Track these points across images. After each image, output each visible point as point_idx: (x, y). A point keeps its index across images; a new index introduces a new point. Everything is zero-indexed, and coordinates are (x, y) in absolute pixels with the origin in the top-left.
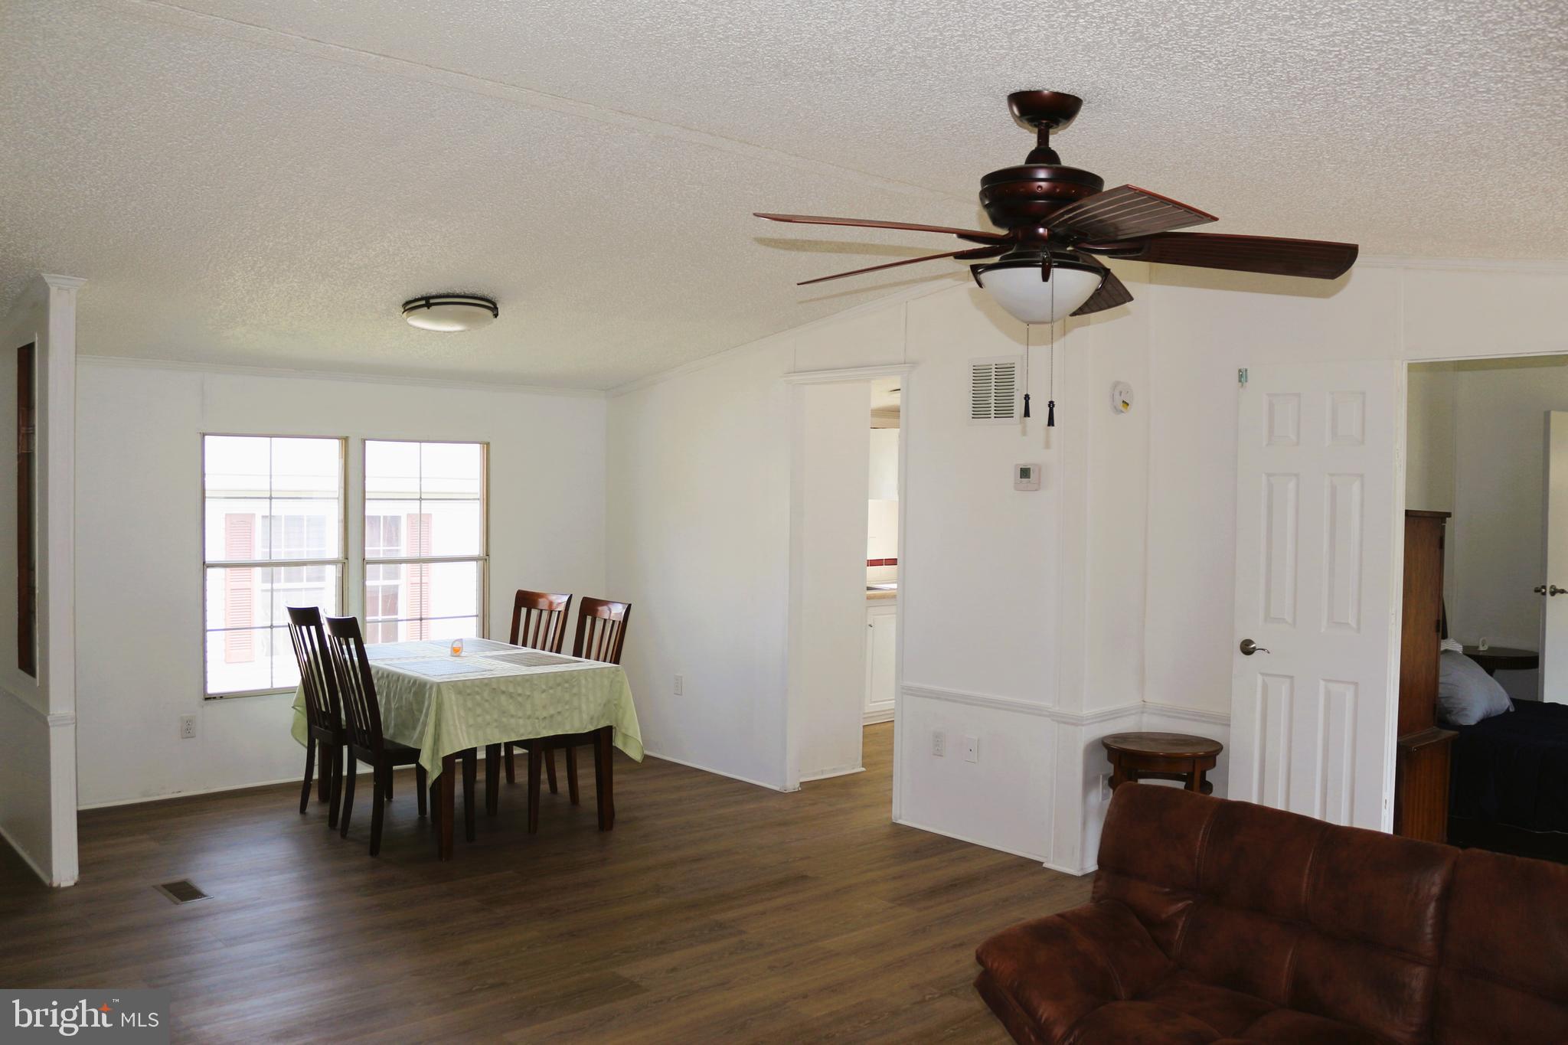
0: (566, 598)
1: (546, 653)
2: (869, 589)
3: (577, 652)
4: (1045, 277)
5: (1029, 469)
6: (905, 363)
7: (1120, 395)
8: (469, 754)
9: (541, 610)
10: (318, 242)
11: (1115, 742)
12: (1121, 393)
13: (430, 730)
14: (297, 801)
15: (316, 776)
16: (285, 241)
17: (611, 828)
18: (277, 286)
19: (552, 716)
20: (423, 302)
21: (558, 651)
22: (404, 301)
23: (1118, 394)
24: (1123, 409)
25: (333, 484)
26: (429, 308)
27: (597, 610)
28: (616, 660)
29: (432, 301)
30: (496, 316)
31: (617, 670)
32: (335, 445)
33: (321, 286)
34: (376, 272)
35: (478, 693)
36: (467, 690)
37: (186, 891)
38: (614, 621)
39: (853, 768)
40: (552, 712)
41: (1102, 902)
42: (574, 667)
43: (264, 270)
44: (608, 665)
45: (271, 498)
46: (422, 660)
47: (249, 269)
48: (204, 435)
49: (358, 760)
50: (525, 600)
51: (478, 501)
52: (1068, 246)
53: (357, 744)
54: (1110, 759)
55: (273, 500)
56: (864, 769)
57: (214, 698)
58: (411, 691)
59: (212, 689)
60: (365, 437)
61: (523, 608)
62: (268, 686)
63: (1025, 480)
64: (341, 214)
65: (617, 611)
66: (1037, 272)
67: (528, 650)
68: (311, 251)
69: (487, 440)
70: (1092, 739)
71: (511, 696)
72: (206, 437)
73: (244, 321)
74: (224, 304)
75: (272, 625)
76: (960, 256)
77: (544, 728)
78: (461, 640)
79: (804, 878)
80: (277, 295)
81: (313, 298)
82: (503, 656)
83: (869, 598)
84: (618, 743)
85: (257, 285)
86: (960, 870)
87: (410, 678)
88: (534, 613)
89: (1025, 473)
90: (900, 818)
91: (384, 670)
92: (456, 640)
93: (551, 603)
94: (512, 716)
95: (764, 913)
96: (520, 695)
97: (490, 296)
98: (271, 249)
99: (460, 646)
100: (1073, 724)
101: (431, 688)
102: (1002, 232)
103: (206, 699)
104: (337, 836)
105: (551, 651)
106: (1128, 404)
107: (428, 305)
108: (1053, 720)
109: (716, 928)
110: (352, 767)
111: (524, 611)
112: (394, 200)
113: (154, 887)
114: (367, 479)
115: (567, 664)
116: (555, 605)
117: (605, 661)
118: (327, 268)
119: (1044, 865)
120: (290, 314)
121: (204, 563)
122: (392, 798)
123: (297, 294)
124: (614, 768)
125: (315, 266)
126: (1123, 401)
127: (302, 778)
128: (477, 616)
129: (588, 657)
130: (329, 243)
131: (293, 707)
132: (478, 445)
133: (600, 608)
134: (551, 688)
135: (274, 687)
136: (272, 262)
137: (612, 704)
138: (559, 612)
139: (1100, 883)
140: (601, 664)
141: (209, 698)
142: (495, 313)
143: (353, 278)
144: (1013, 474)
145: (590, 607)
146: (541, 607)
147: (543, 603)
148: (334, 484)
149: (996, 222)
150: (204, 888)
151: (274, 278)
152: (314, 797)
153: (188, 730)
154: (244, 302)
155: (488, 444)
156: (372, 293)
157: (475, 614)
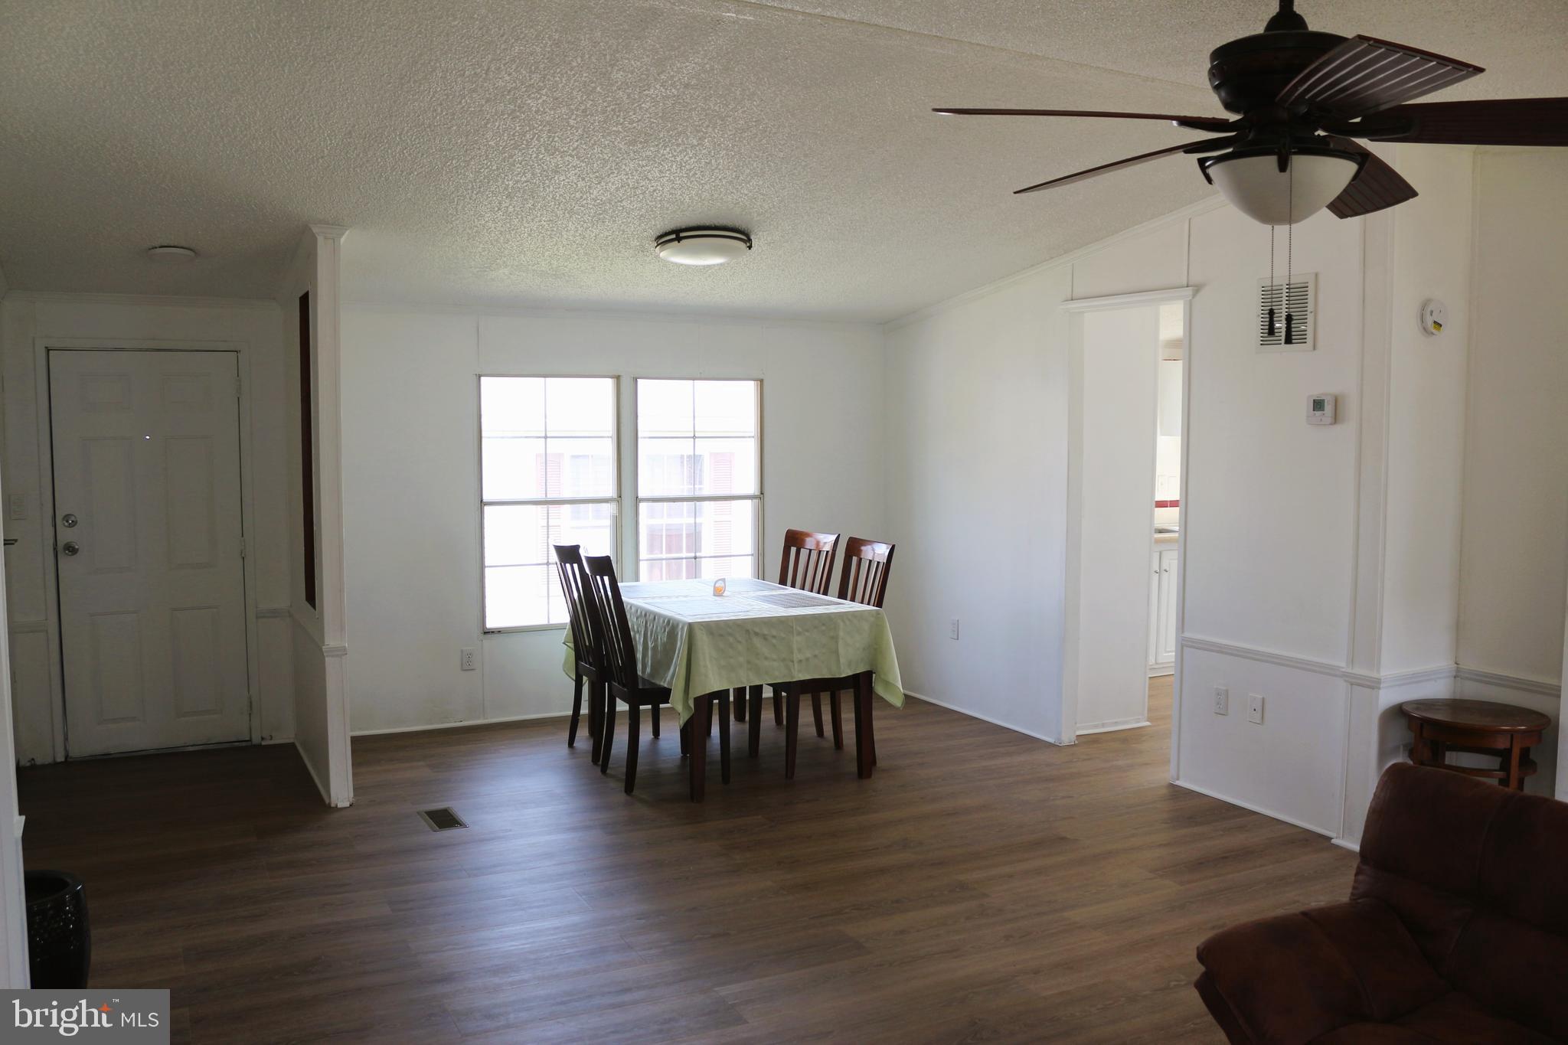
0: (834, 537)
1: (814, 594)
2: (1160, 531)
3: (842, 595)
4: (1283, 166)
5: (1324, 400)
6: (1187, 287)
7: (1431, 315)
8: (722, 695)
9: (810, 550)
10: (556, 178)
11: (1417, 709)
12: (1432, 312)
13: (682, 672)
14: (566, 735)
15: (584, 710)
16: (524, 179)
17: (869, 776)
18: (527, 225)
19: (807, 659)
20: (674, 236)
21: (825, 593)
22: (655, 236)
23: (1429, 314)
24: (1434, 331)
25: (607, 423)
26: (679, 242)
27: (861, 551)
28: (879, 604)
29: (682, 235)
30: (750, 247)
31: (878, 613)
32: (608, 384)
33: (570, 223)
34: (621, 206)
35: (730, 634)
36: (723, 632)
37: (445, 820)
38: (878, 563)
39: (1139, 722)
40: (809, 655)
41: (1359, 901)
42: (833, 609)
43: (511, 209)
44: (871, 608)
45: (546, 437)
46: (685, 599)
47: (496, 209)
48: (480, 376)
49: (617, 699)
50: (794, 540)
51: (753, 439)
52: (1317, 130)
53: (615, 682)
54: (1410, 728)
55: (544, 439)
56: (1148, 723)
57: (493, 632)
58: (665, 631)
59: (491, 624)
60: (637, 376)
61: (792, 548)
62: (545, 622)
63: (1318, 413)
64: (571, 148)
65: (881, 551)
66: (1272, 160)
67: (796, 591)
68: (552, 188)
69: (761, 377)
70: (1388, 707)
71: (765, 637)
72: (482, 378)
73: (504, 262)
74: (481, 246)
75: (548, 562)
76: (1190, 148)
77: (799, 671)
78: (724, 580)
79: (1063, 839)
80: (530, 235)
81: (565, 236)
82: (765, 596)
83: (1158, 541)
84: (879, 689)
85: (508, 225)
86: (1237, 840)
87: (665, 617)
88: (804, 553)
89: (1318, 405)
90: (1178, 779)
91: (642, 609)
92: (720, 580)
93: (818, 543)
94: (766, 658)
95: (1011, 876)
96: (774, 637)
97: (742, 226)
98: (512, 187)
99: (723, 585)
100: (1369, 687)
101: (683, 628)
102: (1233, 117)
103: (485, 633)
104: (598, 770)
105: (819, 593)
106: (1441, 326)
107: (679, 239)
108: (1346, 681)
109: (958, 890)
110: (612, 705)
111: (793, 550)
112: (621, 130)
113: (418, 813)
114: (639, 418)
115: (833, 605)
116: (821, 544)
117: (869, 604)
118: (571, 206)
119: (1333, 841)
120: (547, 253)
121: (482, 501)
122: (659, 735)
123: (549, 233)
124: (874, 713)
125: (559, 204)
126: (1435, 322)
127: (570, 713)
128: (752, 555)
129: (853, 600)
130: (567, 178)
131: (564, 643)
132: (753, 382)
133: (863, 548)
134: (807, 631)
135: (551, 622)
136: (517, 201)
137: (875, 649)
138: (827, 552)
139: (1361, 877)
140: (865, 607)
141: (488, 632)
142: (748, 244)
143: (600, 214)
144: (1306, 406)
145: (854, 547)
146: (808, 546)
147: (810, 543)
148: (608, 425)
149: (1228, 106)
150: (463, 817)
151: (522, 218)
152: (583, 732)
153: (467, 664)
154: (499, 242)
155: (762, 381)
156: (622, 228)
157: (750, 553)
